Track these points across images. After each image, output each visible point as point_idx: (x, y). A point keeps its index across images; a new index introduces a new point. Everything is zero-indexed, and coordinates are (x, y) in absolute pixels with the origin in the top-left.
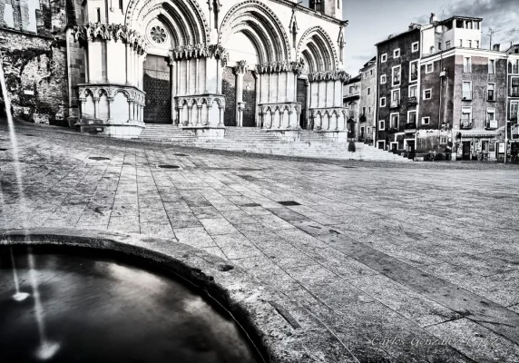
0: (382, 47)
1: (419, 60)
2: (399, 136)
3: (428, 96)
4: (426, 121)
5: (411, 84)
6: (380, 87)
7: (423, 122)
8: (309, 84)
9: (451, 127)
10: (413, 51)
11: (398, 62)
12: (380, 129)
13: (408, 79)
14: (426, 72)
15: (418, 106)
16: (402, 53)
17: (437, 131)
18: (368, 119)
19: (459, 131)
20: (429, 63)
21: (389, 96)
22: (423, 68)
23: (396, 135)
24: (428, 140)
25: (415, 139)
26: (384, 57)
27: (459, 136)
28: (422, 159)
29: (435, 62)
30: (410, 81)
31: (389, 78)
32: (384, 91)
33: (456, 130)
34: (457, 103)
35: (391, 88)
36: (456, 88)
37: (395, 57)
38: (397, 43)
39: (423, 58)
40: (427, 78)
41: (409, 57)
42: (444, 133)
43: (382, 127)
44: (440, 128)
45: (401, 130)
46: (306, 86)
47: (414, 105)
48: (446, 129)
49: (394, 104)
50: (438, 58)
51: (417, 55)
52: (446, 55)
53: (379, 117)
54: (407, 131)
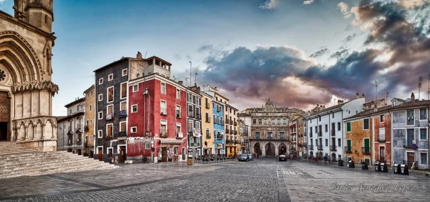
0: (99, 72)
1: (127, 82)
2: (114, 142)
3: (135, 110)
4: (134, 130)
5: (121, 100)
6: (98, 103)
7: (132, 131)
8: (12, 96)
9: (153, 135)
10: (123, 75)
11: (111, 83)
12: (99, 137)
13: (119, 97)
14: (133, 91)
15: (127, 118)
16: (114, 77)
17: (142, 138)
18: (90, 129)
19: (159, 138)
20: (135, 84)
21: (105, 110)
22: (131, 88)
23: (111, 141)
24: (136, 145)
25: (126, 145)
26: (101, 81)
27: (159, 143)
28: (131, 162)
29: (139, 84)
30: (121, 98)
31: (105, 96)
32: (101, 106)
33: (157, 138)
34: (156, 116)
35: (107, 104)
36: (155, 105)
37: (109, 80)
38: (111, 69)
39: (130, 81)
40: (134, 96)
41: (120, 80)
42: (148, 140)
43: (101, 136)
44: (145, 136)
45: (115, 137)
46: (10, 98)
47: (124, 117)
48: (149, 137)
49: (109, 117)
50: (142, 81)
51: (126, 78)
52: (148, 79)
53: (98, 127)
54: (120, 139)
